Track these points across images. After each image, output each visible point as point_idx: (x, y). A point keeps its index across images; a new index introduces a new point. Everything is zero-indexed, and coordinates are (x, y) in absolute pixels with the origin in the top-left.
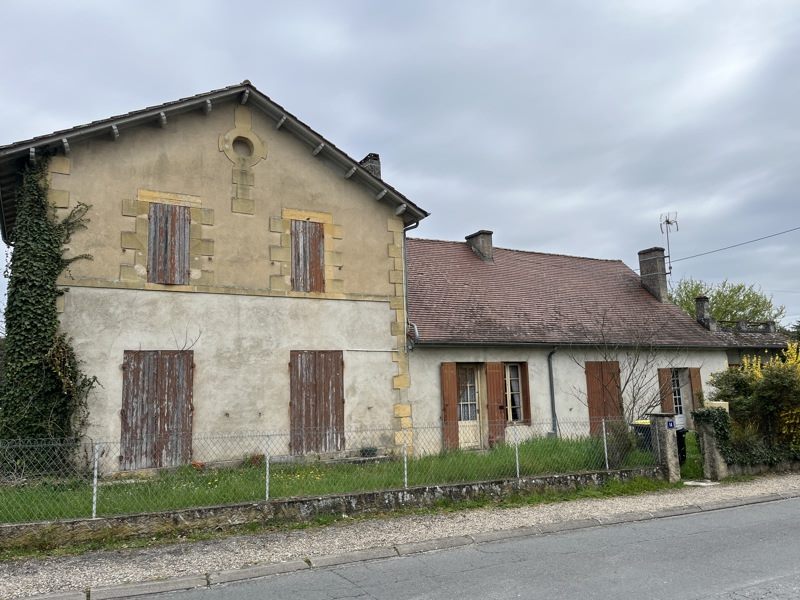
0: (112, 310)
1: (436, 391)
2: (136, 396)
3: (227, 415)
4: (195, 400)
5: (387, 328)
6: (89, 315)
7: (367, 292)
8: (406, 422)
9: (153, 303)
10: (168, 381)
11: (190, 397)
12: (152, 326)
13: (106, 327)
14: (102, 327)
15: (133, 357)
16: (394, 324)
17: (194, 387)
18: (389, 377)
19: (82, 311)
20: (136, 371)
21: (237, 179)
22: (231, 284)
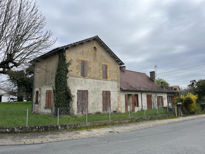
0: (75, 81)
1: (124, 100)
2: (79, 99)
3: (93, 103)
4: (88, 100)
5: (117, 87)
6: (72, 83)
7: (114, 79)
8: (120, 106)
9: (82, 80)
10: (84, 96)
11: (87, 100)
12: (81, 85)
13: (75, 85)
14: (74, 85)
15: (79, 91)
16: (118, 86)
17: (88, 98)
18: (117, 97)
19: (71, 82)
20: (79, 94)
21: (94, 55)
22: (93, 77)
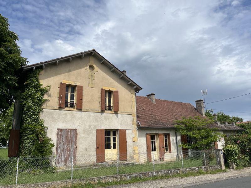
0: (54, 116)
2: (60, 143)
4: (77, 144)
6: (48, 118)
7: (125, 112)
8: (136, 152)
9: (66, 114)
10: (69, 138)
12: (65, 121)
13: (52, 122)
15: (60, 130)
16: (133, 121)
18: (132, 138)
20: (61, 135)
21: (90, 77)
